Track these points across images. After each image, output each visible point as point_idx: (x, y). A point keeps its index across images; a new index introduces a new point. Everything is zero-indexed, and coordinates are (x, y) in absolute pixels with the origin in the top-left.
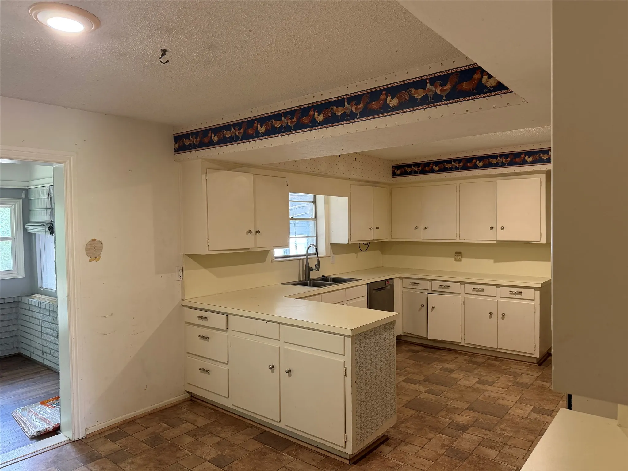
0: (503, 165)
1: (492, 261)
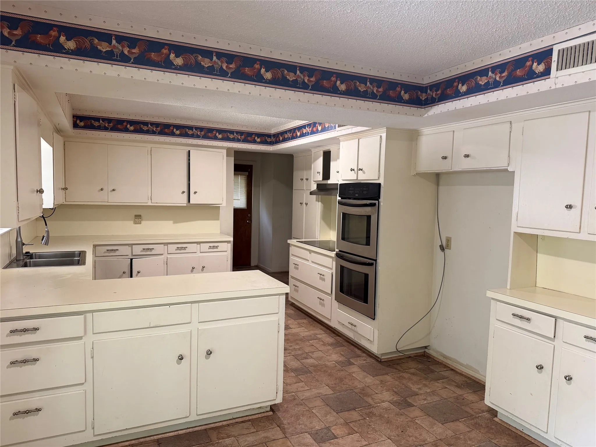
0: (198, 137)
1: (172, 222)
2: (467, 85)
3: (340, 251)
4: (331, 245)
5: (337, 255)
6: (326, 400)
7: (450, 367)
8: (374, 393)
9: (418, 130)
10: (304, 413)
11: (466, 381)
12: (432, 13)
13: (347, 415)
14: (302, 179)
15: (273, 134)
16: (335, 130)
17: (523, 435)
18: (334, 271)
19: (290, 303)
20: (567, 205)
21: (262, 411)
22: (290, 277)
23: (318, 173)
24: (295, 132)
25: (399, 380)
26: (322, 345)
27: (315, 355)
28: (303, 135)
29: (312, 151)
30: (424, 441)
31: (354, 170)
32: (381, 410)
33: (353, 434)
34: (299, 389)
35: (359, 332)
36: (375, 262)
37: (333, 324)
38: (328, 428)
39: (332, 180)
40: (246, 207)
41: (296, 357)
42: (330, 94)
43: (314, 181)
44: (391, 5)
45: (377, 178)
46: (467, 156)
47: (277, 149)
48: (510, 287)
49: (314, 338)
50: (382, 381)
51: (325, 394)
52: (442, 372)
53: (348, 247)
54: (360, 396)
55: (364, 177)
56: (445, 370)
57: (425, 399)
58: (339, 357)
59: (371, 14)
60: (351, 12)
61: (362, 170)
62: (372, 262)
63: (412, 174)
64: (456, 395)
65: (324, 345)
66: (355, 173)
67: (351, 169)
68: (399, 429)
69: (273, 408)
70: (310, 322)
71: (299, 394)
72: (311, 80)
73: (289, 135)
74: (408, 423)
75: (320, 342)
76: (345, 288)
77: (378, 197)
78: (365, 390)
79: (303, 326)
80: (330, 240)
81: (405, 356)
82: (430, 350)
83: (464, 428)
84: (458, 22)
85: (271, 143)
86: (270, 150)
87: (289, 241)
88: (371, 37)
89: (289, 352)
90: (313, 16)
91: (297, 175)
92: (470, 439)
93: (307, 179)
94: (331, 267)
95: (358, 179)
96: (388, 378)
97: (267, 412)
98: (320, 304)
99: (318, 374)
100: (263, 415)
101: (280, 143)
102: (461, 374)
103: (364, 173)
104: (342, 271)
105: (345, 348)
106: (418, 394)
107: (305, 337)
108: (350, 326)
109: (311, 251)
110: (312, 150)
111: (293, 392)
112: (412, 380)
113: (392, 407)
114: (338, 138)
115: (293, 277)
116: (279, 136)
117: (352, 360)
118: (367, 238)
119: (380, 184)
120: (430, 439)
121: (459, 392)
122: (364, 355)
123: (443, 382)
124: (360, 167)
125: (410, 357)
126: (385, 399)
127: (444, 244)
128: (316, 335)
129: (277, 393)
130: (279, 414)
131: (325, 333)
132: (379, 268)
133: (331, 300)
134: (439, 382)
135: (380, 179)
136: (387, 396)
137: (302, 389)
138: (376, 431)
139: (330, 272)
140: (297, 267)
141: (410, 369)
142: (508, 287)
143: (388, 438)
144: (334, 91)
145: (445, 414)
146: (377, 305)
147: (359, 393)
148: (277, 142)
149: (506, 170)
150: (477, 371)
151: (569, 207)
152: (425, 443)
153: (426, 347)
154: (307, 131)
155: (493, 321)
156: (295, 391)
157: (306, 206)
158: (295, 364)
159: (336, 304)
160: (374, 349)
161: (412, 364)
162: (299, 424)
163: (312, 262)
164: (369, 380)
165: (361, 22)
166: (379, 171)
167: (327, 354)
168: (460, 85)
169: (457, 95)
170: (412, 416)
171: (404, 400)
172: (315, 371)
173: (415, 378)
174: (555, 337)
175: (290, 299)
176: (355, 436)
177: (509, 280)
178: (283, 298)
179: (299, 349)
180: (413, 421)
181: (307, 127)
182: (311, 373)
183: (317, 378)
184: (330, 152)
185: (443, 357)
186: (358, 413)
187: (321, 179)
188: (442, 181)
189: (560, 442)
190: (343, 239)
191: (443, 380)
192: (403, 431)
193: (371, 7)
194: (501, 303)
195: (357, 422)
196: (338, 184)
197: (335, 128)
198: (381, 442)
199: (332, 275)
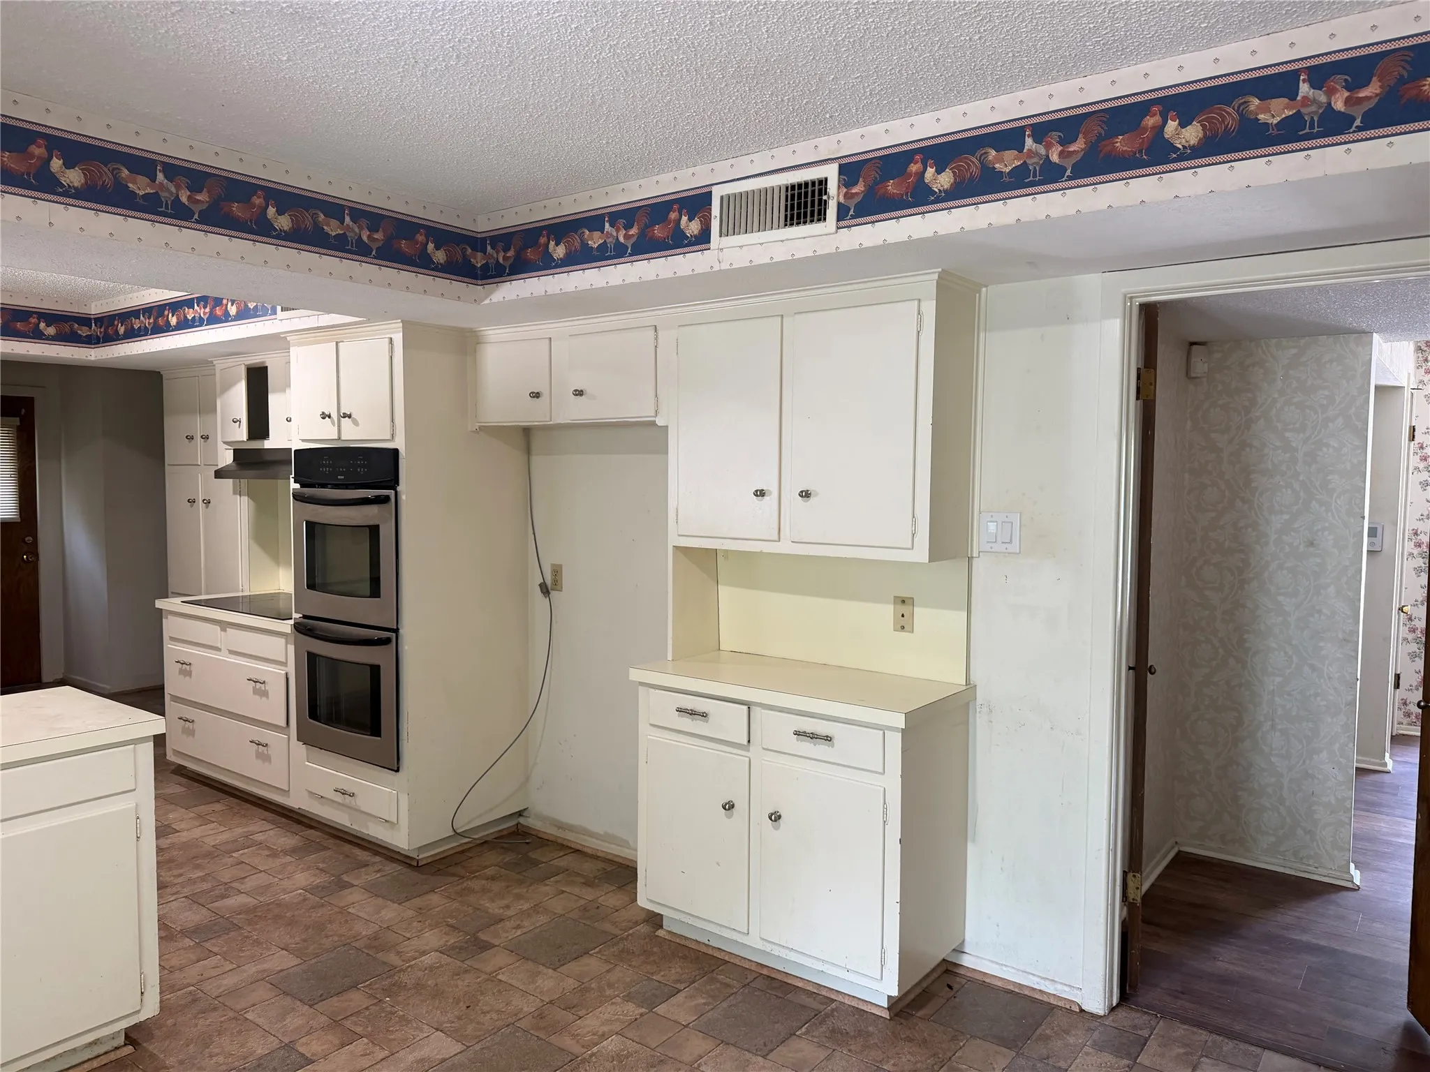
2: (565, 245)
3: (305, 617)
4: (282, 605)
5: (298, 627)
6: (281, 985)
7: (573, 847)
8: (401, 939)
9: (475, 331)
10: (224, 1027)
11: (606, 869)
12: (476, 92)
13: (336, 1005)
14: (190, 438)
15: (96, 316)
16: (273, 317)
17: (710, 952)
18: (291, 669)
19: (173, 767)
20: (757, 491)
21: (102, 1051)
22: (167, 698)
23: (235, 422)
24: (161, 314)
25: (460, 899)
26: (267, 856)
27: (250, 883)
28: (184, 325)
29: (214, 366)
30: (516, 1015)
31: (329, 417)
32: (420, 974)
33: (351, 1043)
34: (206, 975)
35: (362, 809)
36: (394, 635)
37: (296, 801)
38: (289, 1047)
39: (275, 441)
40: (18, 516)
41: (194, 899)
42: (252, 237)
43: (225, 443)
44: (383, 62)
45: (389, 437)
46: (579, 393)
47: (112, 356)
48: (673, 656)
49: (249, 842)
50: (420, 909)
51: (279, 968)
52: (555, 861)
53: (324, 604)
54: (367, 954)
55: (354, 435)
56: (562, 854)
57: (519, 925)
58: (313, 875)
59: (339, 73)
60: (289, 60)
61: (350, 416)
62: (388, 637)
63: (469, 429)
64: (582, 902)
65: (274, 854)
66: (334, 424)
67: (323, 413)
68: (462, 1003)
69: (134, 1035)
70: (232, 808)
71: (207, 987)
72: (197, 198)
73: (148, 322)
74: (480, 987)
75: (260, 852)
76: (322, 710)
77: (393, 482)
78: (379, 938)
79: (212, 819)
80: (279, 593)
81: (474, 841)
82: (529, 817)
83: (599, 966)
84: (531, 116)
85: (92, 341)
86: (90, 358)
87: (160, 604)
88: (345, 119)
89: (174, 890)
90: (192, 53)
91: (174, 427)
92: (610, 985)
93: (205, 438)
94: (284, 660)
95: (343, 438)
96: (435, 898)
97: (117, 1048)
98: (259, 756)
99: (258, 926)
100: (104, 1060)
101: (118, 342)
102: (595, 857)
103: (356, 423)
104: (312, 665)
105: (328, 853)
106: (503, 920)
107: (218, 847)
108: (338, 798)
109: (224, 625)
110: (215, 362)
111: (189, 985)
112: (489, 891)
113: (445, 959)
114: (285, 338)
115: (175, 699)
116: (116, 323)
117: (345, 878)
118: (371, 579)
119: (396, 451)
120: (528, 1006)
121: (589, 894)
122: (378, 859)
123: (557, 882)
124: (343, 411)
125: (485, 842)
126: (428, 948)
127: (549, 582)
128: (251, 837)
129: (142, 993)
130: (152, 1047)
131: (274, 826)
132: (406, 648)
133: (286, 741)
134: (548, 883)
135: (396, 439)
136: (432, 938)
137: (215, 973)
138: (409, 1022)
139: (280, 673)
140: (188, 669)
141: (486, 867)
142: (670, 658)
143: (434, 1030)
144: (260, 229)
145: (560, 947)
146: (403, 735)
147: (365, 947)
148: (110, 338)
149: (653, 424)
150: (624, 844)
151: (760, 493)
152: (518, 1018)
153: (520, 814)
154: (196, 315)
155: (643, 728)
156: (195, 982)
157: (207, 507)
158: (193, 917)
159: (300, 749)
160: (400, 840)
161: (491, 857)
162: (211, 1056)
163: (231, 652)
164: (390, 912)
165: (317, 84)
166: (393, 421)
167: (280, 877)
168: (552, 243)
169: (547, 264)
170: (489, 969)
171: (473, 939)
172: (250, 922)
173: (496, 887)
174: (749, 741)
175: (171, 757)
176: (357, 1045)
177: (670, 642)
178: (148, 750)
179: (203, 879)
180: (493, 979)
181: (196, 305)
182: (240, 928)
183: (255, 937)
184: (266, 368)
185: (556, 829)
186: (364, 993)
187: (245, 438)
188: (536, 443)
189: (770, 945)
190: (311, 586)
191: (556, 877)
192: (469, 1006)
193: (338, 58)
194: (657, 691)
195: (363, 1013)
196: (291, 449)
197: (275, 313)
198: (420, 1042)
199: (287, 679)
